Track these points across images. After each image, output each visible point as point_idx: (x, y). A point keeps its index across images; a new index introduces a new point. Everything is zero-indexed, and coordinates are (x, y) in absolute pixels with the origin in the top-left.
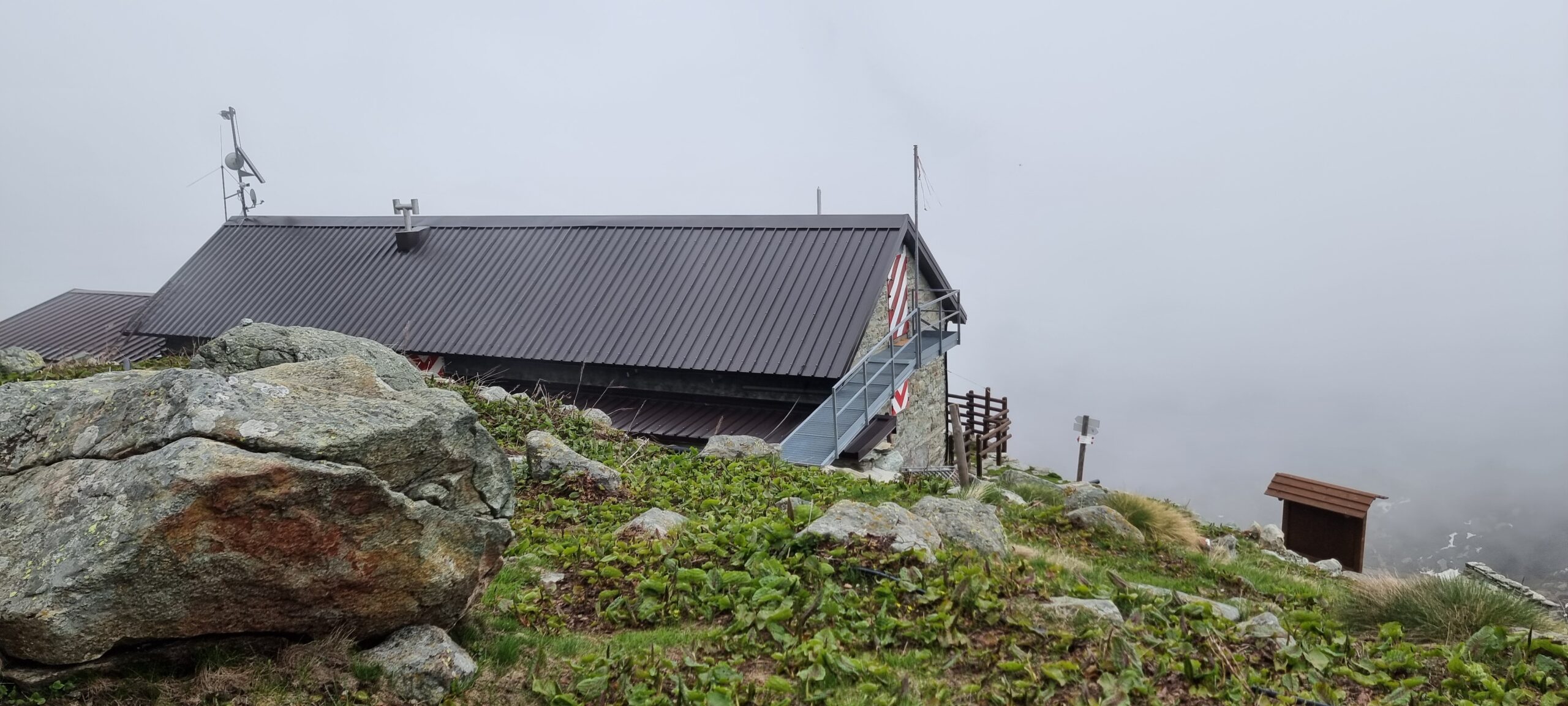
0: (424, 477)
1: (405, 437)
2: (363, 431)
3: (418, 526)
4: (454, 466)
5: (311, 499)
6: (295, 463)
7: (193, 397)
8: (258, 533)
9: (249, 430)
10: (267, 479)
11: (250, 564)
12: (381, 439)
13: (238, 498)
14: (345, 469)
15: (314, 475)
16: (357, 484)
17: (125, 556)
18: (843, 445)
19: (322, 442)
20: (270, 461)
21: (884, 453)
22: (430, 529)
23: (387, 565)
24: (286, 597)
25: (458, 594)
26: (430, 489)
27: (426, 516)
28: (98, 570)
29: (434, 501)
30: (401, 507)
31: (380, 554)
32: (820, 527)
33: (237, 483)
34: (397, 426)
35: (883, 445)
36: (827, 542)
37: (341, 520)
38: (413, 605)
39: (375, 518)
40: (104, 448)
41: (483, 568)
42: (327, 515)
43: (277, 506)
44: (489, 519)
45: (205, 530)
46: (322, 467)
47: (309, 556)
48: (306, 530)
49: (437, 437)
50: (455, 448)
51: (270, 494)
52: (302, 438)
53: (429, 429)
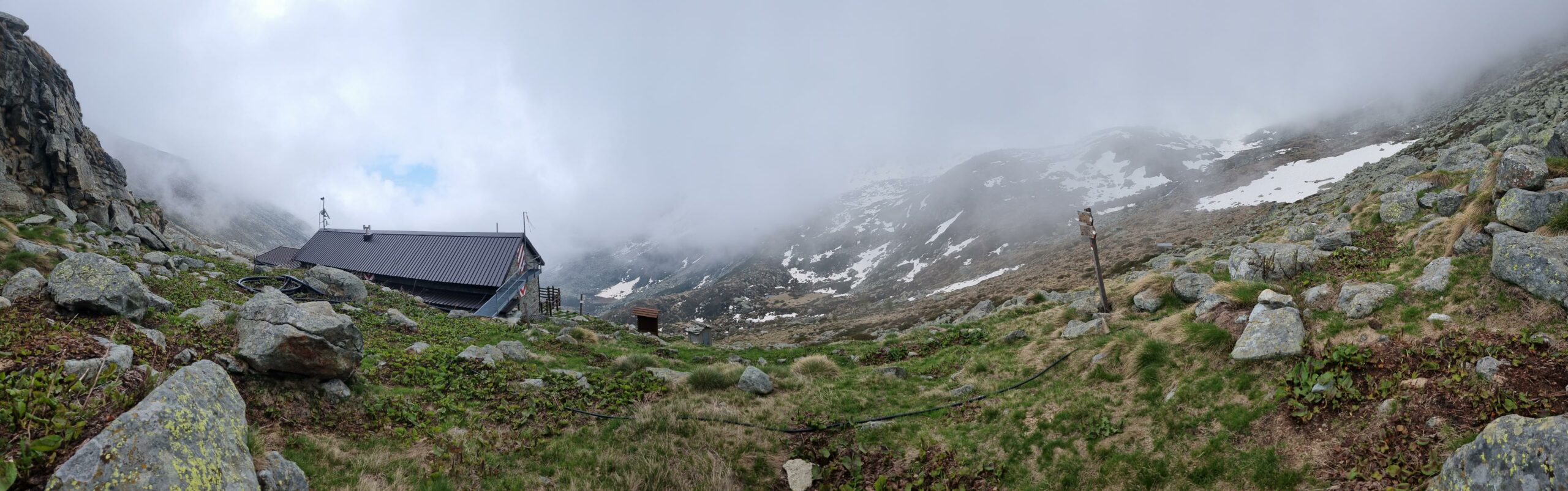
0: (339, 340)
1: (334, 330)
2: (324, 328)
3: (336, 353)
4: (347, 338)
5: (310, 344)
6: (308, 335)
7: (289, 313)
8: (298, 351)
9: (299, 324)
10: (301, 338)
11: (296, 358)
12: (328, 330)
13: (294, 342)
14: (318, 338)
15: (311, 339)
16: (321, 342)
17: (272, 351)
18: (500, 309)
19: (314, 330)
20: (302, 334)
21: (515, 312)
22: (340, 354)
23: (328, 363)
24: (304, 366)
25: (347, 372)
26: (340, 343)
27: (339, 351)
28: (267, 352)
29: (341, 347)
30: (332, 348)
31: (326, 360)
32: (462, 355)
33: (294, 338)
34: (332, 327)
35: (515, 309)
36: (463, 360)
37: (317, 350)
38: (335, 373)
39: (325, 351)
40: (272, 321)
41: (354, 365)
42: (314, 349)
43: (303, 345)
44: (356, 352)
45: (288, 348)
46: (313, 337)
47: (310, 357)
48: (309, 352)
49: (343, 329)
50: (347, 333)
51: (302, 342)
52: (309, 328)
53: (341, 327)
